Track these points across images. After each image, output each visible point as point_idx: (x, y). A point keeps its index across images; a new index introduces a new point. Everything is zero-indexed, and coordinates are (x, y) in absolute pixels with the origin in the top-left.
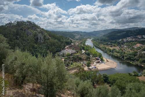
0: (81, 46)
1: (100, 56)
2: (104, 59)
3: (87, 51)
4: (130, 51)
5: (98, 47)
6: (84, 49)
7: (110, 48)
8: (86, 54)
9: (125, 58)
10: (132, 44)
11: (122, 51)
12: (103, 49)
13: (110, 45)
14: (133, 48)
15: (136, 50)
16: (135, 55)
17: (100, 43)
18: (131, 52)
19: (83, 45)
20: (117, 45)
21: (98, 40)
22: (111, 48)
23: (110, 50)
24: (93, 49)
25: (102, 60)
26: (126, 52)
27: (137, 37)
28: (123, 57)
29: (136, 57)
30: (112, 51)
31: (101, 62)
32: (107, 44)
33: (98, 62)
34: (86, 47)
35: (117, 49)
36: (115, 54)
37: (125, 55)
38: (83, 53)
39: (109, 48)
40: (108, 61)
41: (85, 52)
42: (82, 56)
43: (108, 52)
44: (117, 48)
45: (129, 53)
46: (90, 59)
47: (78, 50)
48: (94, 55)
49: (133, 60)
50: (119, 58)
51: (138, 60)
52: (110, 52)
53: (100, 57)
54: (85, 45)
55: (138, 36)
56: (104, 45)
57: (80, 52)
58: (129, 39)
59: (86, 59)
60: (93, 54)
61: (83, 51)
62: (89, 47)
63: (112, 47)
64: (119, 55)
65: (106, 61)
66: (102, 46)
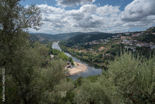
1: (71, 60)
2: (75, 63)
3: (56, 56)
4: (96, 53)
5: (66, 50)
6: (52, 53)
7: (78, 51)
9: (93, 60)
10: (96, 47)
11: (90, 54)
12: (71, 53)
13: (78, 49)
14: (98, 51)
15: (100, 53)
16: (101, 58)
17: (67, 46)
18: (97, 54)
20: (84, 49)
21: (65, 43)
23: (79, 53)
24: (62, 53)
25: (73, 64)
26: (93, 55)
27: (100, 41)
28: (91, 60)
29: (101, 59)
30: (81, 54)
31: (72, 66)
32: (75, 48)
33: (70, 67)
34: (54, 51)
35: (85, 53)
36: (84, 57)
37: (93, 57)
38: (52, 58)
39: (77, 52)
40: (78, 65)
41: (54, 57)
43: (77, 56)
44: (85, 51)
45: (96, 56)
48: (64, 59)
49: (100, 62)
50: (88, 61)
51: (103, 62)
52: (79, 55)
53: (70, 62)
54: (52, 49)
55: (101, 40)
56: (72, 48)
57: (49, 57)
58: (94, 42)
61: (52, 56)
62: (57, 51)
63: (79, 50)
64: (87, 58)
65: (76, 65)
66: (69, 49)
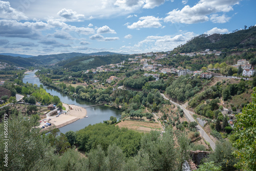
0: (13, 86)
1: (57, 101)
2: (64, 105)
3: (28, 96)
4: (103, 87)
5: (51, 85)
6: (19, 91)
7: (73, 85)
8: (26, 101)
9: (97, 99)
10: (104, 77)
11: (92, 88)
12: (60, 88)
13: (72, 81)
14: (106, 83)
15: (110, 86)
16: (110, 93)
17: (53, 78)
18: (104, 89)
19: (18, 83)
20: (84, 80)
21: (49, 73)
22: (75, 86)
23: (74, 88)
24: (41, 89)
25: (60, 108)
26: (97, 90)
27: (109, 67)
28: (94, 98)
29: (111, 96)
30: (77, 91)
31: (59, 112)
32: (67, 80)
33: (55, 114)
34: (26, 87)
35: (84, 87)
36: (82, 94)
37: (97, 94)
38: (20, 101)
39: (71, 86)
40: (71, 109)
41: (24, 99)
42: (17, 107)
43: (71, 93)
44: (84, 85)
45: (102, 91)
46: (36, 110)
47: (6, 96)
48: (44, 101)
49: (108, 101)
50: (90, 101)
51: (113, 100)
52: (73, 92)
53: (56, 104)
54: (21, 84)
55: (111, 65)
56: (61, 81)
57: (11, 100)
58: (100, 69)
59: (28, 112)
60: (43, 99)
61: (19, 97)
62: (32, 86)
63: (75, 83)
64: (87, 95)
65: (67, 108)
66: (57, 83)
